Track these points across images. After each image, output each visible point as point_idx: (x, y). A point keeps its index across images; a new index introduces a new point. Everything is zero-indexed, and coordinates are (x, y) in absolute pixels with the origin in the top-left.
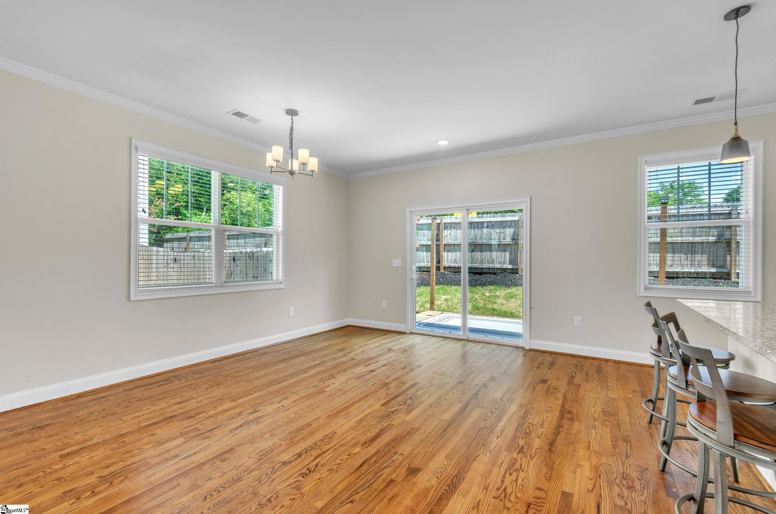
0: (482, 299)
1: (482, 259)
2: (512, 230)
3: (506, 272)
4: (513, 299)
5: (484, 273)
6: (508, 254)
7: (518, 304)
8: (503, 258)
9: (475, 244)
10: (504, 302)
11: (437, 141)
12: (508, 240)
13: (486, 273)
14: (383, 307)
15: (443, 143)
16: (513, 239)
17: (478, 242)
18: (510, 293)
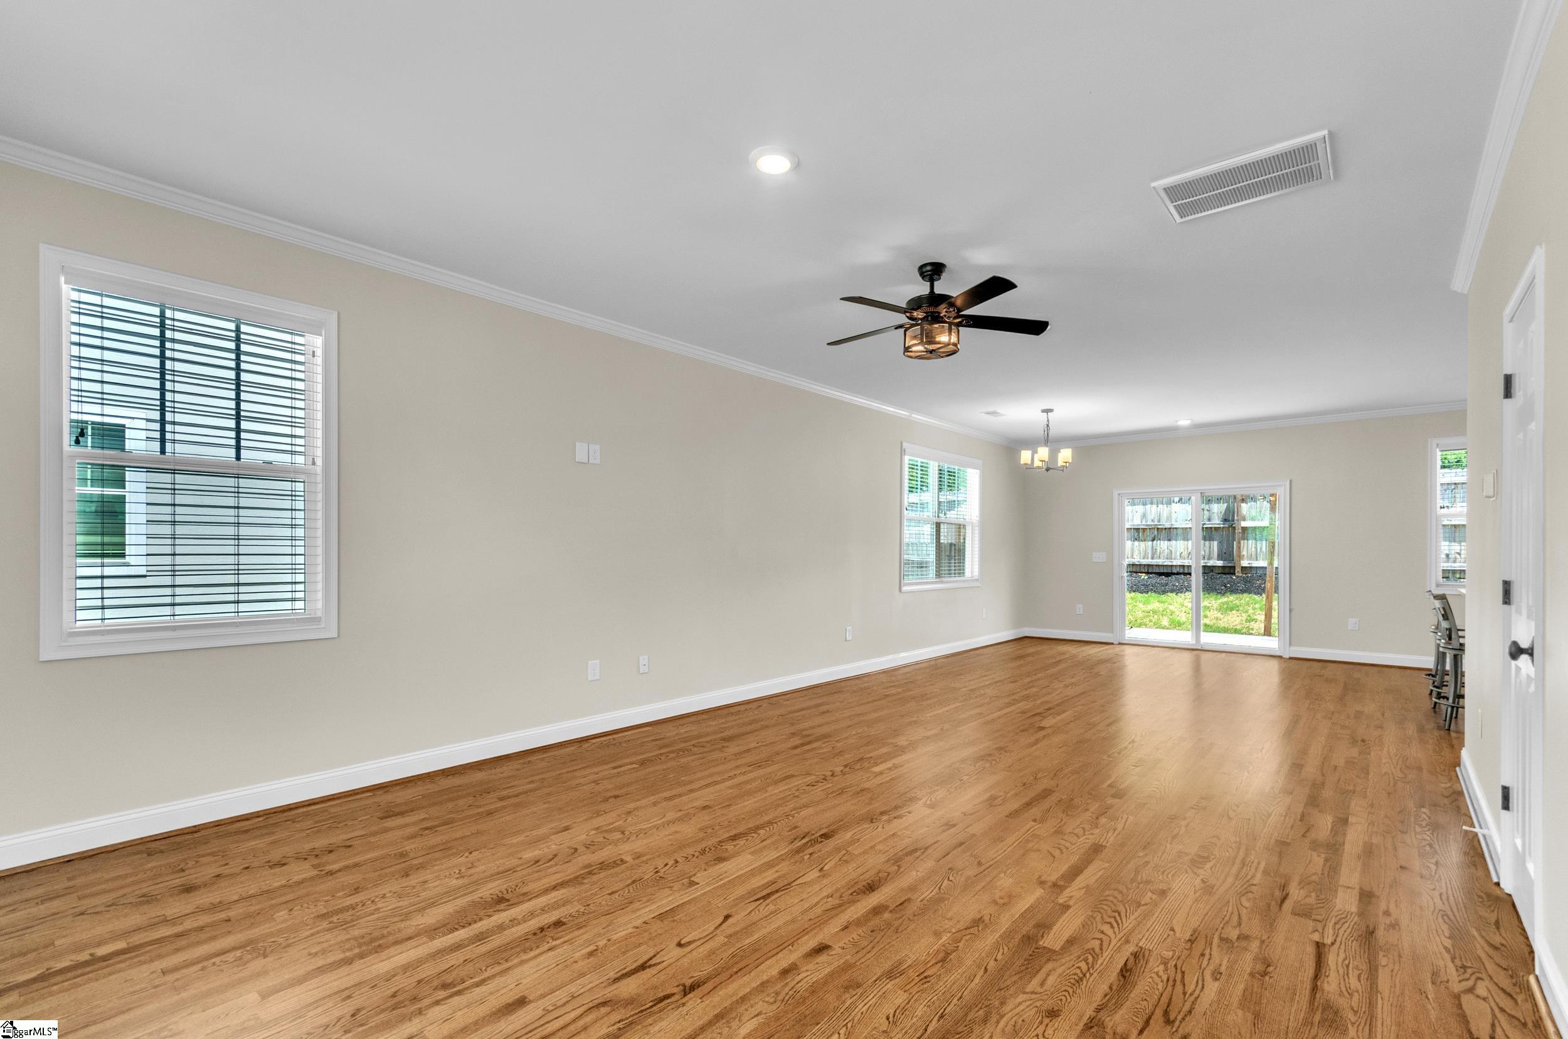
0: (1181, 611)
1: (1171, 551)
2: (1223, 507)
3: (1212, 571)
4: (1234, 612)
5: (1174, 574)
6: (1216, 543)
7: (1244, 619)
8: (1207, 551)
9: (1158, 529)
10: (1219, 615)
11: (1177, 422)
12: (1216, 522)
13: (1178, 574)
14: (1078, 613)
15: (1184, 422)
16: (1225, 520)
17: (1164, 525)
18: (1227, 603)
